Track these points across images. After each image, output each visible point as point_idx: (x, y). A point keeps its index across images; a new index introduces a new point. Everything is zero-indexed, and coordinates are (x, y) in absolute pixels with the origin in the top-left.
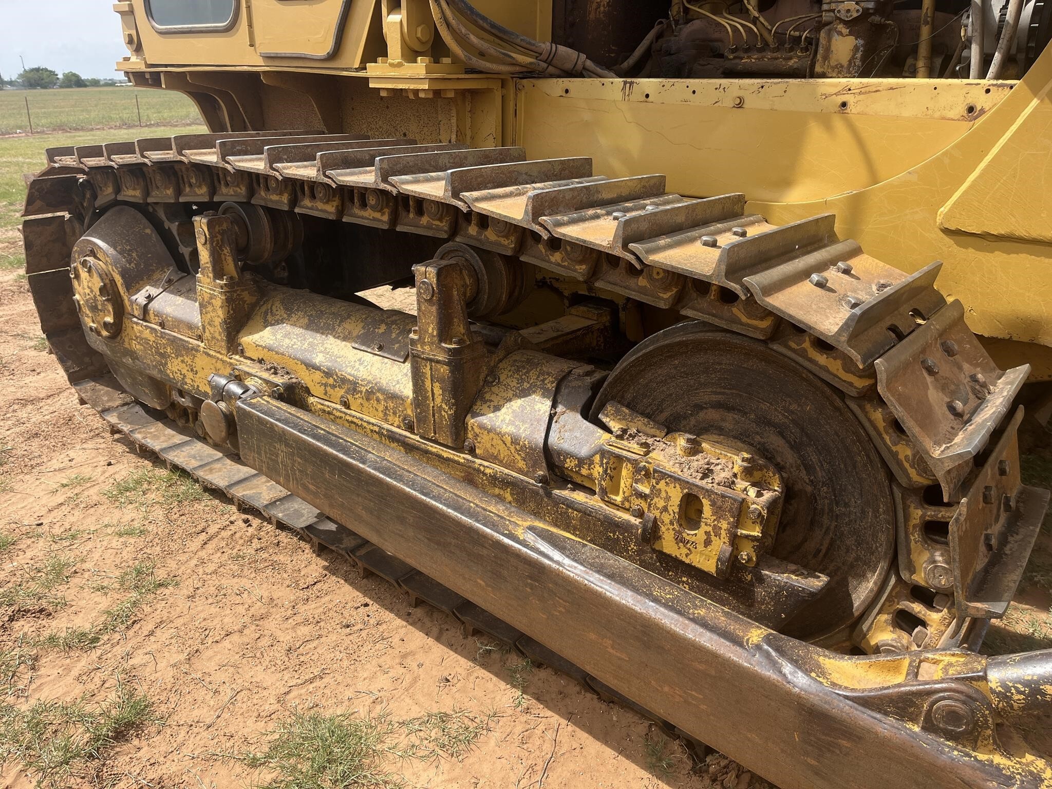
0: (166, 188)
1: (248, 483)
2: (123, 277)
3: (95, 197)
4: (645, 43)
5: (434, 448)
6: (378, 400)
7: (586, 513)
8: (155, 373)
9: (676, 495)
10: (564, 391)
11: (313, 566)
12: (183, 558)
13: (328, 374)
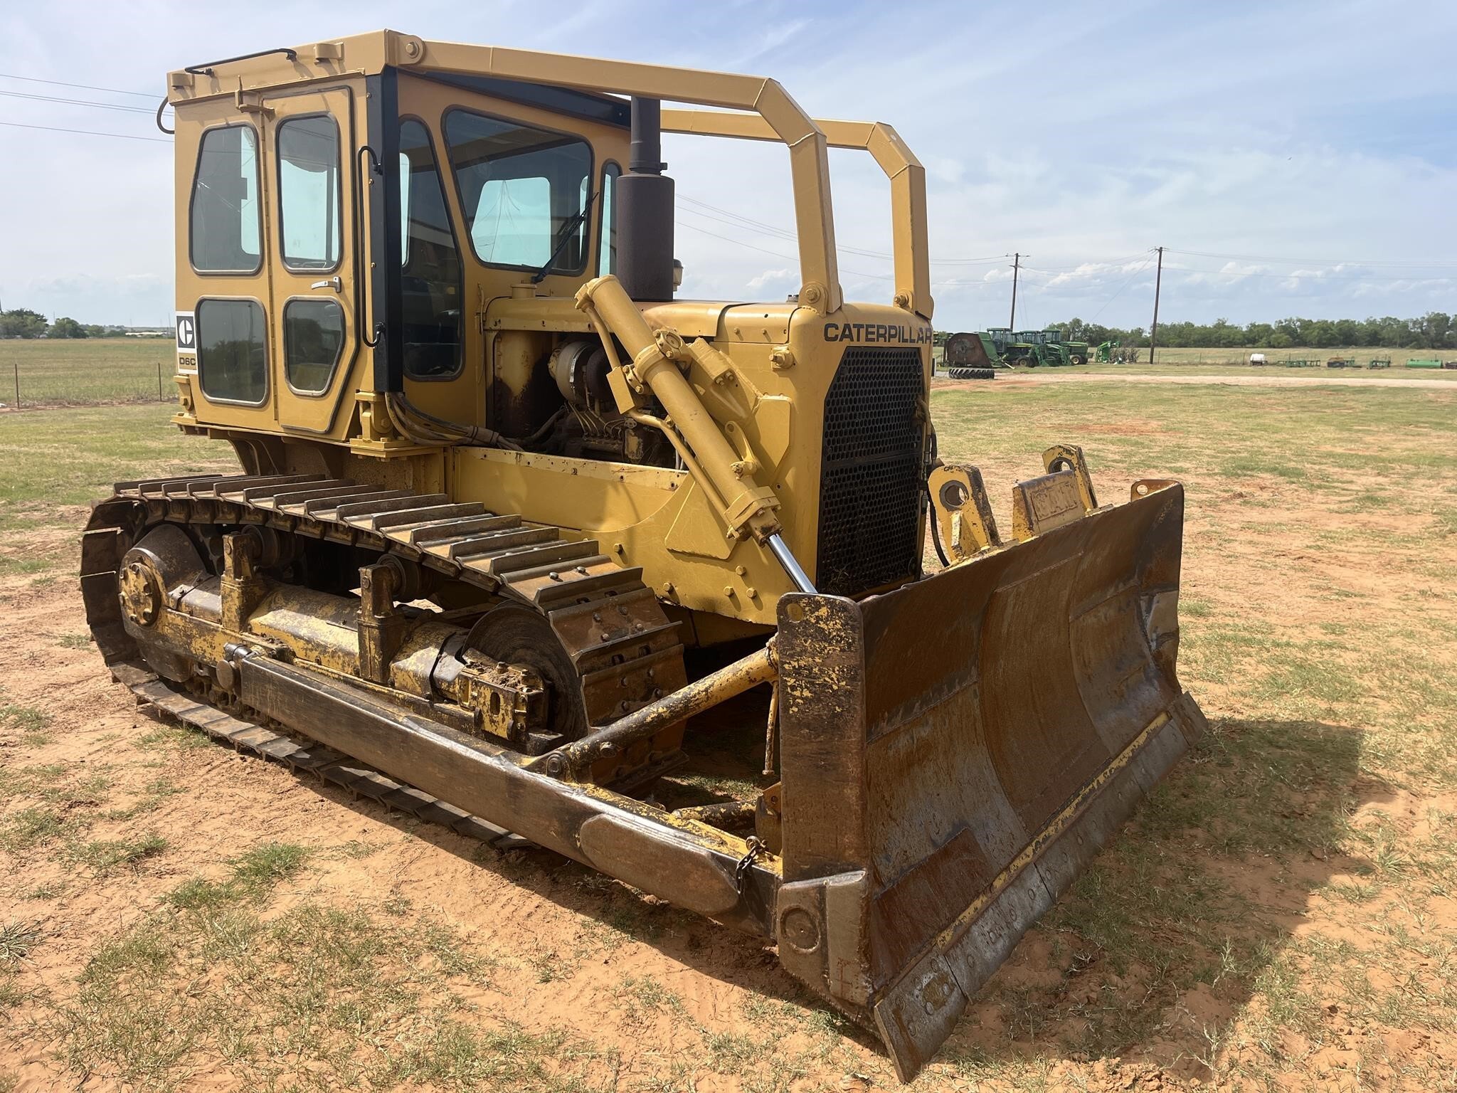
0: (205, 514)
1: (247, 733)
2: (163, 578)
3: (146, 517)
4: (550, 422)
5: (371, 685)
6: (339, 657)
7: (450, 714)
8: (181, 651)
9: (488, 694)
10: (449, 644)
11: (290, 782)
12: (193, 779)
13: (308, 642)
